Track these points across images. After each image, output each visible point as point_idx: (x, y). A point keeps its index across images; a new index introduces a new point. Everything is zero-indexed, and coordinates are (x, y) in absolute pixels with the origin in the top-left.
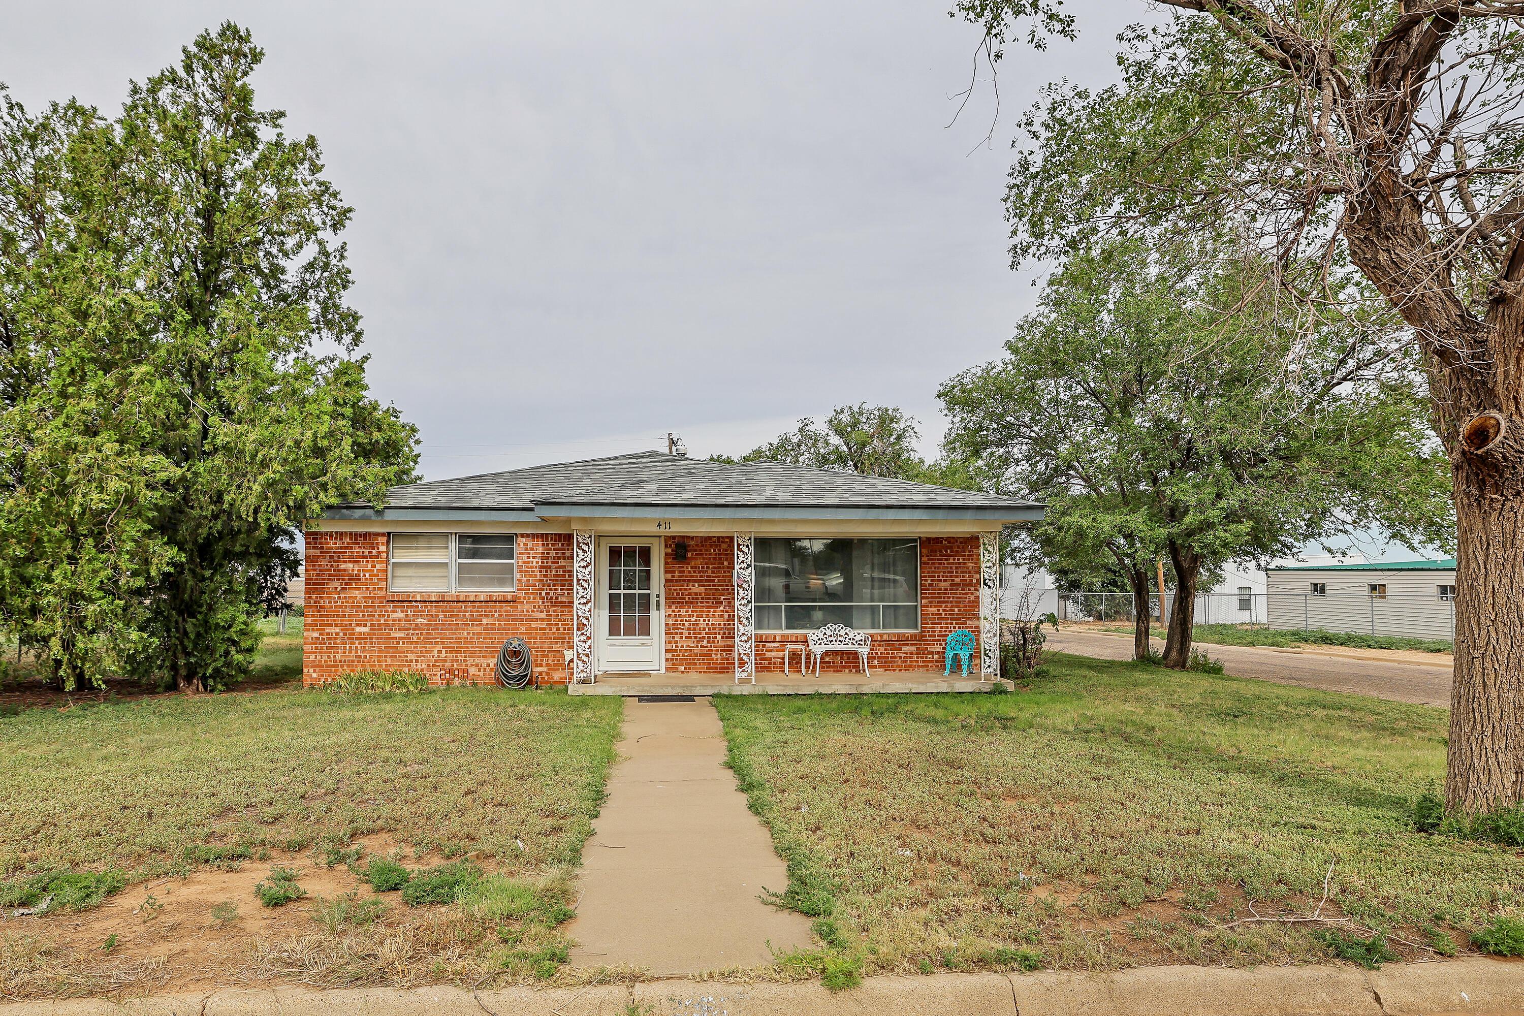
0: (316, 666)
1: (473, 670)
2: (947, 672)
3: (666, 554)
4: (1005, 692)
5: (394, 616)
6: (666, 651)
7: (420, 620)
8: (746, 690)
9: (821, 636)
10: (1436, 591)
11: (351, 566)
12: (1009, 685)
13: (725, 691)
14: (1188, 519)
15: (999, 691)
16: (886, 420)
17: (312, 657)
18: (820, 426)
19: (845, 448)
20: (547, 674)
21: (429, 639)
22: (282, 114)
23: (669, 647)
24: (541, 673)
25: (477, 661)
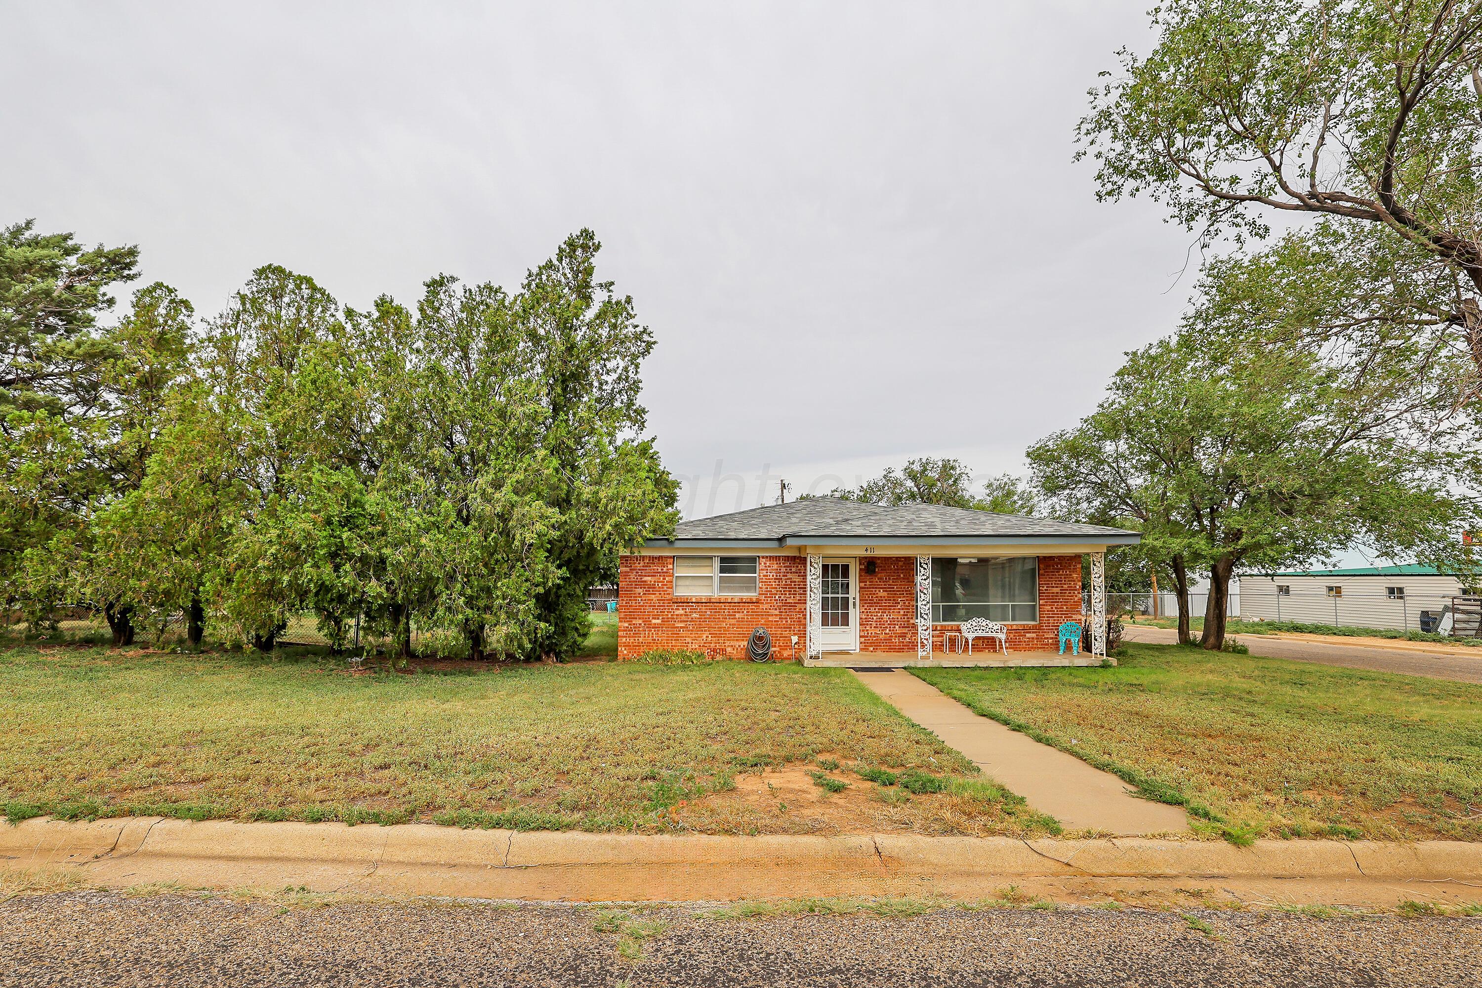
0: (627, 645)
1: (729, 650)
2: (1061, 652)
3: (860, 569)
4: (1110, 666)
5: (677, 612)
6: (860, 637)
7: (694, 615)
8: (928, 664)
9: (969, 626)
10: (1385, 592)
11: (649, 578)
12: (1113, 661)
13: (912, 664)
14: (1242, 541)
15: (1105, 666)
16: (947, 468)
17: (624, 640)
18: (899, 474)
19: (916, 489)
20: (779, 652)
21: (700, 628)
22: (612, 283)
23: (862, 634)
24: (775, 652)
25: (732, 643)
